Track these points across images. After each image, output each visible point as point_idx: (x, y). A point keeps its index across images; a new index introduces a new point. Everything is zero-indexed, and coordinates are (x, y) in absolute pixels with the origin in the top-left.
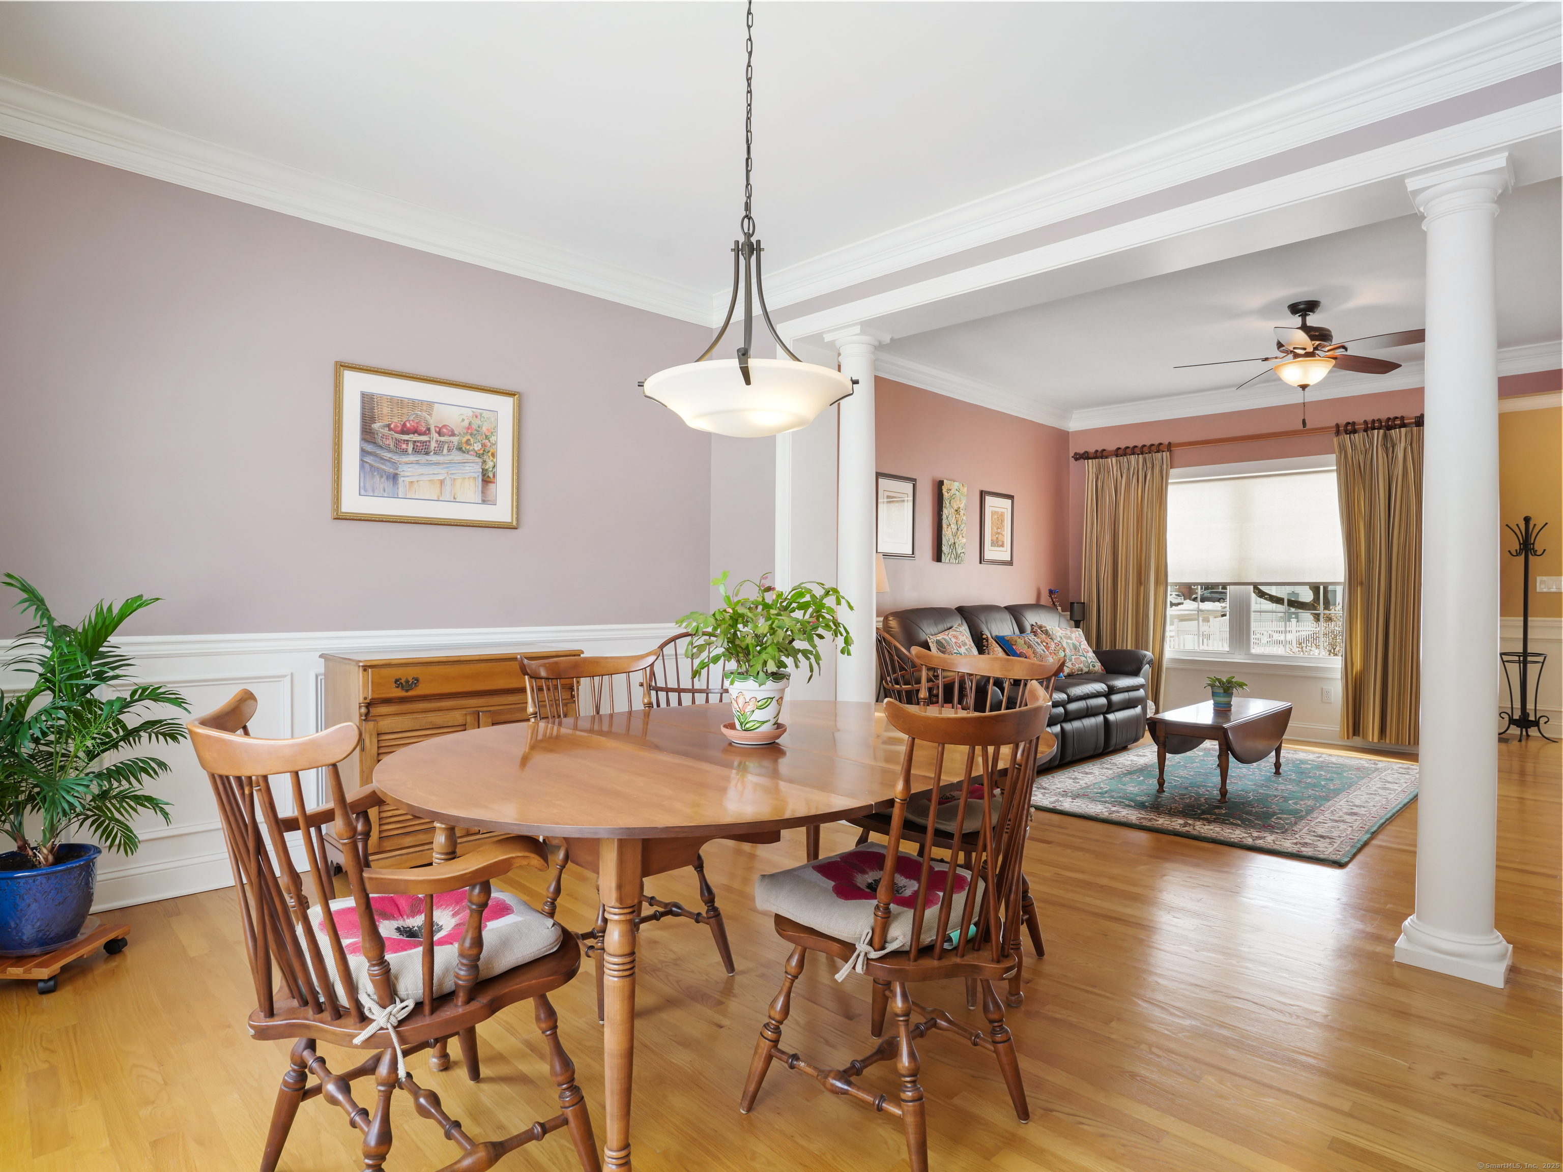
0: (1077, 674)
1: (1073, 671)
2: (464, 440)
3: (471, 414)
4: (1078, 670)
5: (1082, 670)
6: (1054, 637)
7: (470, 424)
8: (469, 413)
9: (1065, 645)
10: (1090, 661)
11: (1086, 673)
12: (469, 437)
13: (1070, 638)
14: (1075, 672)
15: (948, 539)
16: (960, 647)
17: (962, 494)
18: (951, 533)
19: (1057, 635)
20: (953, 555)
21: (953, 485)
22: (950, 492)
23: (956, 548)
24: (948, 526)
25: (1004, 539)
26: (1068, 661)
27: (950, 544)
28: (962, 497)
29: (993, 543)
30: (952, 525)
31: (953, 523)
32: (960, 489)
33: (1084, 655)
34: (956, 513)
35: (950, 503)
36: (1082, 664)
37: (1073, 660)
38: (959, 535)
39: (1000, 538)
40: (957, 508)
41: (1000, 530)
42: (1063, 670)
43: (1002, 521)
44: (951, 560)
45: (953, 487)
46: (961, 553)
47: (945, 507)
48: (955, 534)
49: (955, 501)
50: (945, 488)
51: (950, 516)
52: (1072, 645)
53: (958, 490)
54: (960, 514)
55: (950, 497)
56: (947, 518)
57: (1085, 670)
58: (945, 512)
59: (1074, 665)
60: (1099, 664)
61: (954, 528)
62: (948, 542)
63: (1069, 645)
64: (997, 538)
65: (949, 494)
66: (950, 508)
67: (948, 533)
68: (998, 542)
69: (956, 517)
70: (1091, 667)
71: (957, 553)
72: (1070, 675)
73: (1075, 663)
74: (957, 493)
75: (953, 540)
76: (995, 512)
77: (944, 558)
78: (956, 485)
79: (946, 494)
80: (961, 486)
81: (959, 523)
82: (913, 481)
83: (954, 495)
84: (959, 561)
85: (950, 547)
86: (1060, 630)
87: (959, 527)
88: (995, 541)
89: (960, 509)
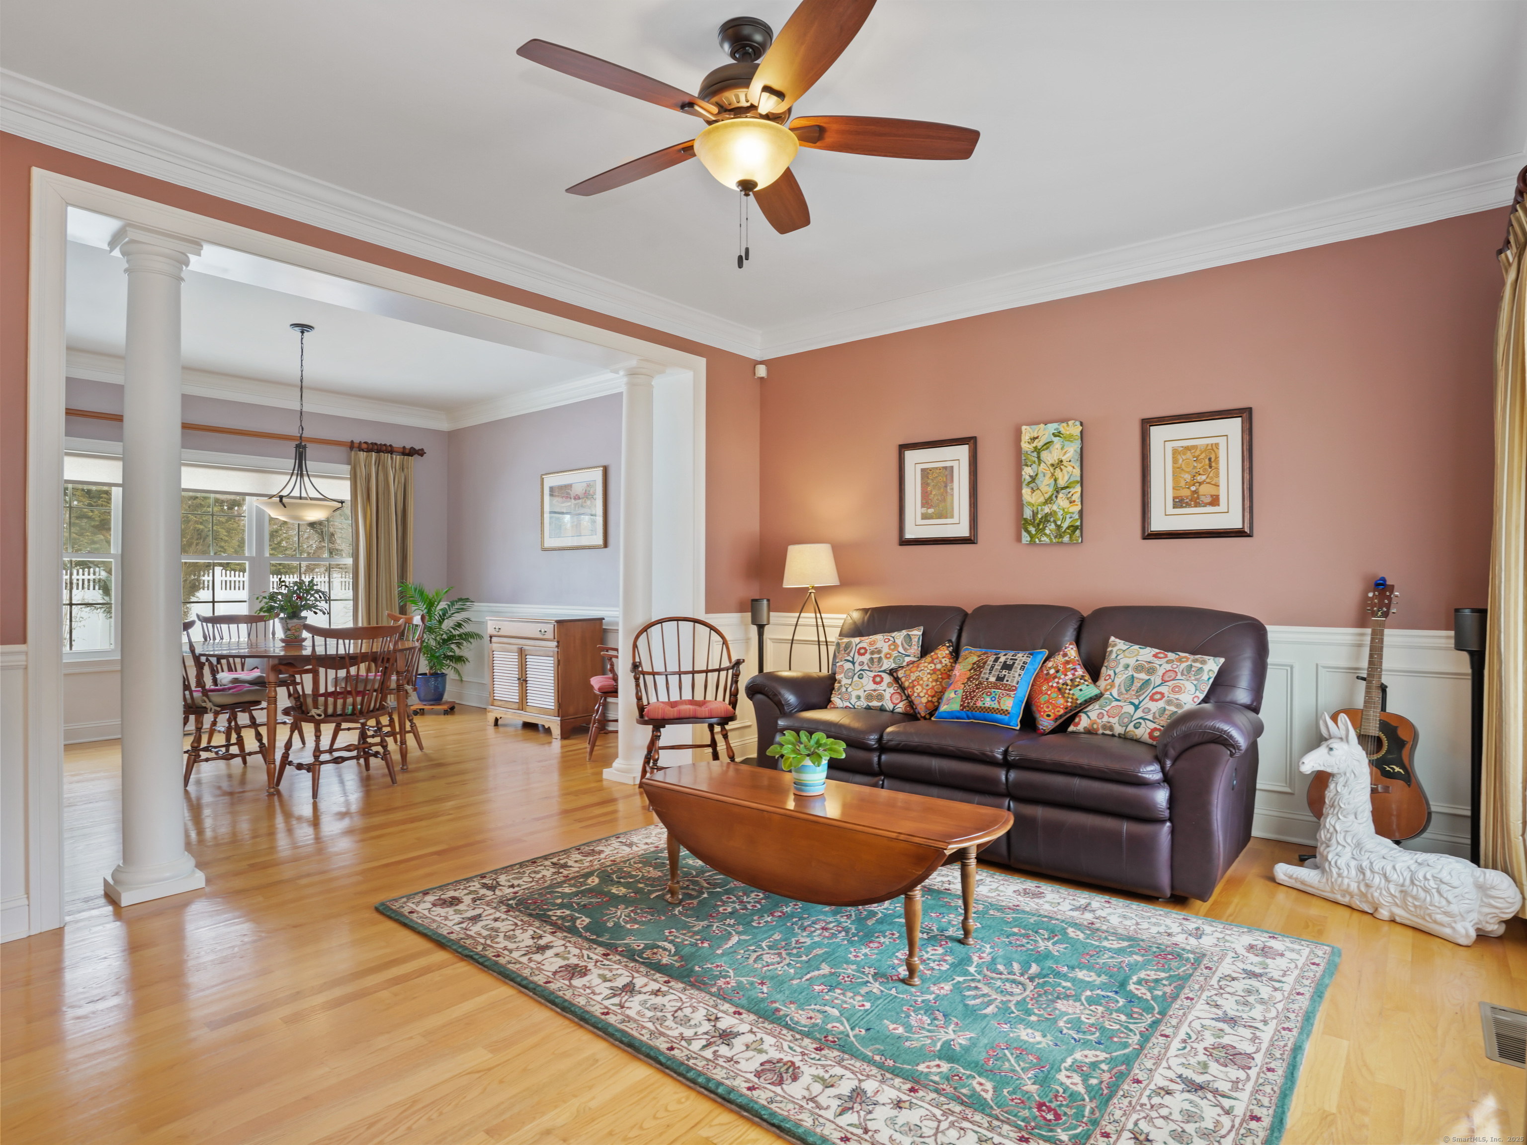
0: (1103, 734)
1: (1095, 726)
2: (584, 498)
3: (585, 485)
4: (1104, 727)
5: (1111, 728)
6: (1113, 664)
7: (585, 491)
9: (1120, 679)
10: (1139, 713)
11: (1124, 738)
13: (1151, 671)
14: (1099, 729)
15: (1035, 509)
16: (863, 654)
17: (1069, 438)
18: (1042, 500)
19: (1124, 661)
20: (1047, 531)
21: (1045, 429)
22: (1037, 441)
23: (1055, 522)
24: (1033, 491)
25: (1218, 490)
26: (1097, 707)
27: (1040, 516)
28: (1066, 443)
29: (1179, 503)
30: (1043, 488)
31: (1046, 485)
32: (1063, 431)
33: (1140, 703)
34: (1052, 470)
35: (1039, 458)
36: (1117, 718)
37: (1107, 709)
38: (1062, 501)
39: (1205, 490)
40: (1053, 462)
41: (1204, 477)
42: (1077, 720)
43: (1210, 459)
44: (1044, 539)
45: (1045, 432)
46: (1068, 528)
47: (1027, 465)
48: (1049, 501)
49: (1051, 452)
50: (1025, 437)
51: (1040, 476)
52: (1142, 682)
53: (1058, 434)
54: (1061, 470)
55: (1036, 448)
56: (1033, 479)
57: (1118, 730)
58: (1027, 472)
59: (1101, 716)
60: (1152, 726)
61: (1050, 490)
62: (1035, 514)
63: (1133, 682)
64: (1195, 492)
65: (1034, 445)
66: (1039, 465)
67: (1033, 501)
68: (1198, 498)
69: (1053, 475)
70: (1131, 727)
71: (1059, 527)
72: (1089, 732)
73: (1105, 713)
74: (1056, 439)
75: (1047, 510)
76: (1188, 448)
77: (1026, 538)
78: (1052, 427)
79: (1025, 446)
80: (1063, 428)
81: (1062, 483)
82: (971, 441)
83: (1048, 445)
84: (1066, 539)
85: (1040, 522)
86: (1147, 654)
87: (1063, 489)
88: (1187, 497)
89: (1062, 461)
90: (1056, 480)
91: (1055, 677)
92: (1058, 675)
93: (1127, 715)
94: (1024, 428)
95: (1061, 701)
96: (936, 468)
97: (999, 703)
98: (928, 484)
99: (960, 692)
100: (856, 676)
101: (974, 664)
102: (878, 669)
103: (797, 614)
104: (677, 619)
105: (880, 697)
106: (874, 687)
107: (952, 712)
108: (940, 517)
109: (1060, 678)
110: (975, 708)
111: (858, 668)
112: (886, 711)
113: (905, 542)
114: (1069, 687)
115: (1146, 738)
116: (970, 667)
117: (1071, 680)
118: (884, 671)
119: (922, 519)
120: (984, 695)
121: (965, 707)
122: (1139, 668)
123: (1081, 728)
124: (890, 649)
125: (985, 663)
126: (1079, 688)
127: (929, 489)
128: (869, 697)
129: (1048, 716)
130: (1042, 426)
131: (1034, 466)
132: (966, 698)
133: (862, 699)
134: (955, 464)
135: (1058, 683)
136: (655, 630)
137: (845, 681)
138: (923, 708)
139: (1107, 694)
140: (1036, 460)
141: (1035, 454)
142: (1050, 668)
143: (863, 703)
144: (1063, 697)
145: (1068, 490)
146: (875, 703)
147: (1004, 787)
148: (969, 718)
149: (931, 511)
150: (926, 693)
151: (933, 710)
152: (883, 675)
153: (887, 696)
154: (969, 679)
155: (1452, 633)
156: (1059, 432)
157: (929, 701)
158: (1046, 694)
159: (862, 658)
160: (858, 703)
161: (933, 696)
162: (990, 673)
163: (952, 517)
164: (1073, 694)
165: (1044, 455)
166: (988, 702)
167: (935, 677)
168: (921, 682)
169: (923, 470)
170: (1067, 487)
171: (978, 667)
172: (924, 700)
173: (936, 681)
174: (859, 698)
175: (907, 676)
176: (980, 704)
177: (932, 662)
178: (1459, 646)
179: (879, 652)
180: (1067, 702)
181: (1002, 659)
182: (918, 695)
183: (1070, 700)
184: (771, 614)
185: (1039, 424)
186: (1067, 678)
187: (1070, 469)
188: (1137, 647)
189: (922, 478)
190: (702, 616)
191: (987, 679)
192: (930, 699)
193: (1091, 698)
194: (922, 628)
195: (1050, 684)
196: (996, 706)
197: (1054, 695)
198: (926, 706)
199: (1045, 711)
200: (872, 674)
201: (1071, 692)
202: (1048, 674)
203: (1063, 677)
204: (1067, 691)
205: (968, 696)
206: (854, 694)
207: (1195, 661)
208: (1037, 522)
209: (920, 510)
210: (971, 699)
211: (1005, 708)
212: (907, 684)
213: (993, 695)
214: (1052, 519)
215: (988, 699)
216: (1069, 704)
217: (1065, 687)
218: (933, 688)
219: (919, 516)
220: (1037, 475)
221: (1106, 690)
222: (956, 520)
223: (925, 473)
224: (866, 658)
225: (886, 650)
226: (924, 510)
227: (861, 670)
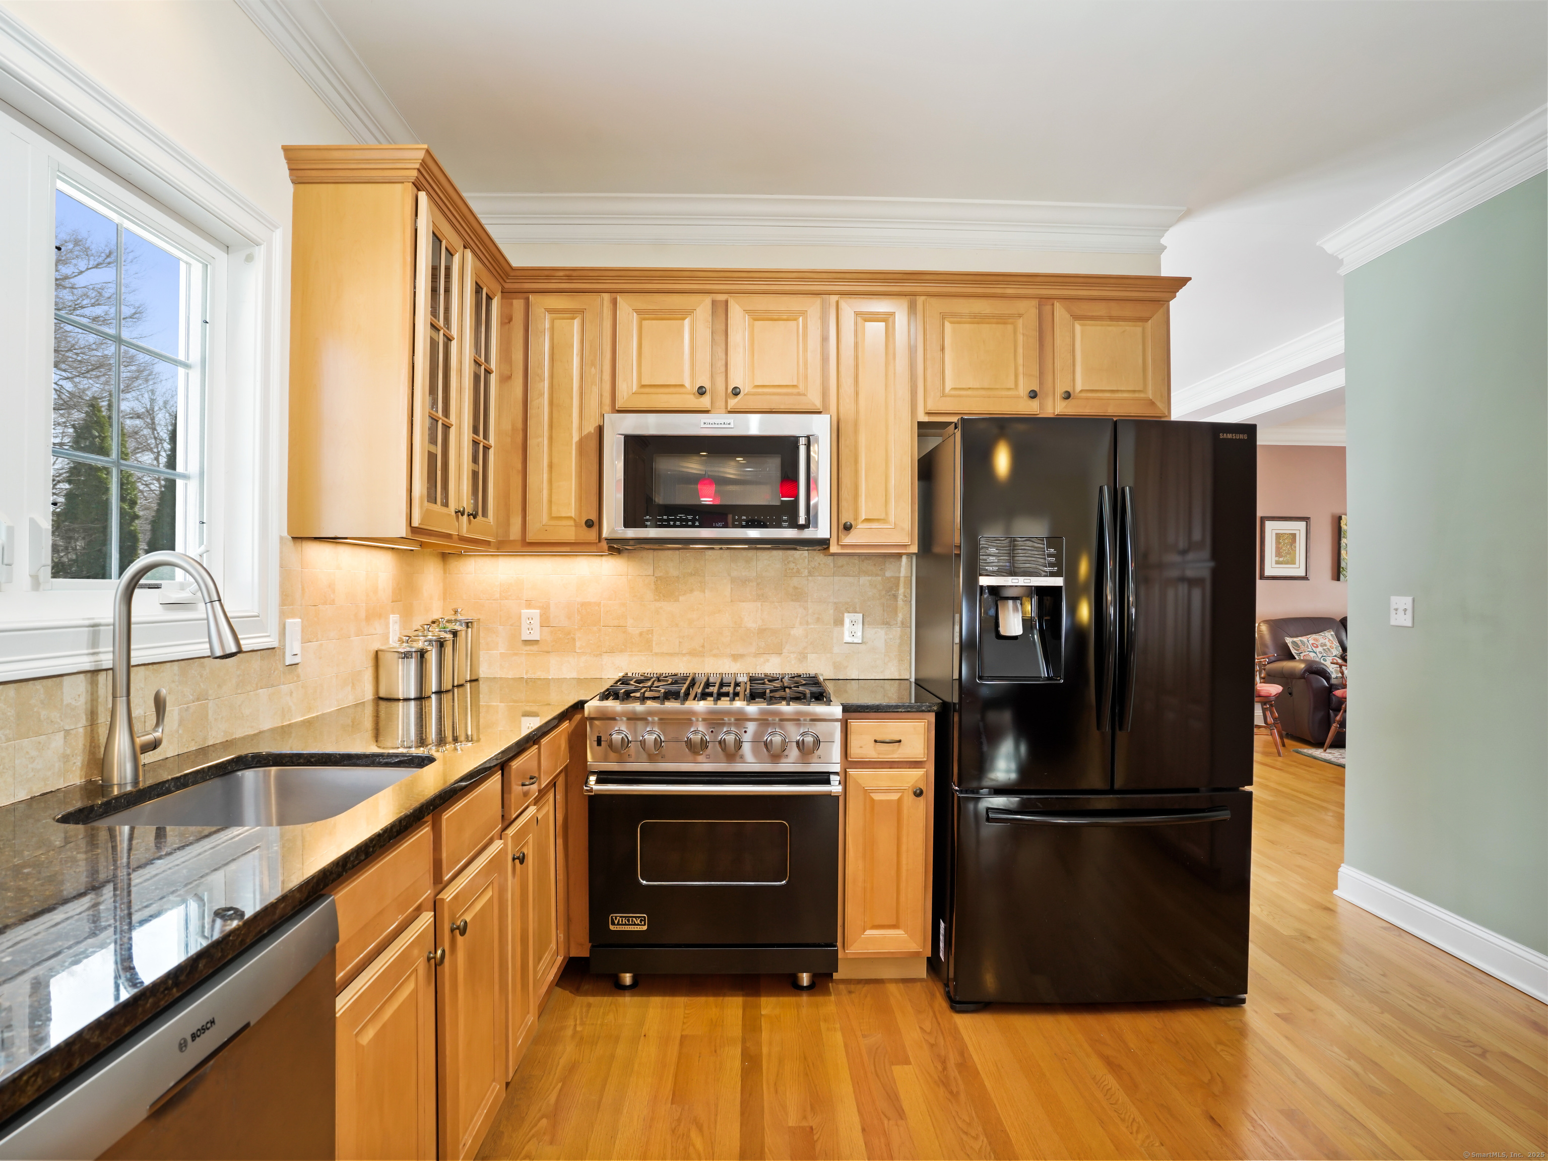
24: (1347, 552)
47: (1344, 538)
50: (1343, 522)
56: (1347, 545)
58: (1344, 542)
67: (1347, 558)
77: (1342, 578)
79: (1344, 527)
82: (1306, 519)
94: (1343, 516)
96: (1285, 534)
98: (1280, 543)
108: (1287, 563)
118: (1335, 656)
127: (1281, 546)
131: (1348, 540)
134: (1297, 532)
149: (1281, 559)
163: (1295, 564)
169: (1276, 534)
179: (1325, 645)
189: (1276, 539)
194: (1331, 630)
209: (1274, 559)
219: (1274, 562)
222: (1297, 565)
223: (1278, 536)
224: (1320, 649)
225: (1328, 644)
226: (1277, 559)
227: (1322, 656)
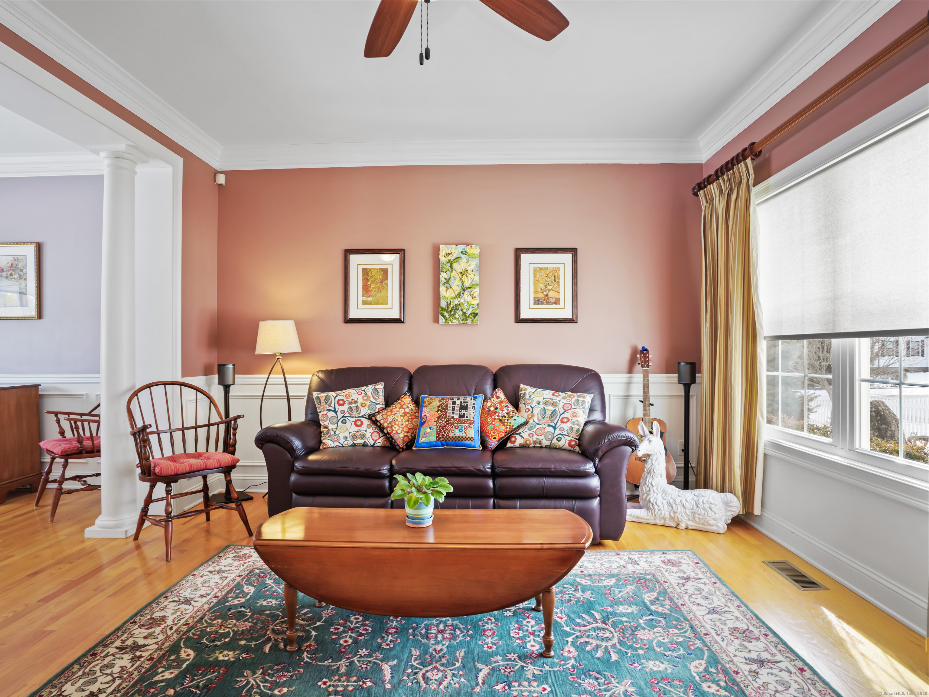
0: (534, 447)
1: (528, 442)
2: (9, 273)
3: (12, 259)
4: (535, 442)
5: (540, 443)
6: (529, 402)
7: (12, 264)
8: (11, 259)
9: (536, 411)
10: (557, 432)
11: (550, 447)
12: (11, 271)
13: (555, 404)
14: (530, 444)
15: (448, 301)
16: (343, 405)
17: (472, 256)
18: (453, 295)
19: (536, 400)
20: (457, 316)
21: (456, 249)
22: (450, 256)
23: (461, 309)
24: (447, 289)
25: (559, 295)
26: (526, 430)
27: (452, 306)
28: (470, 259)
29: (537, 301)
30: (455, 287)
31: (456, 286)
32: (468, 251)
33: (556, 425)
34: (460, 275)
35: (451, 267)
36: (543, 436)
37: (534, 430)
38: (467, 296)
39: (552, 294)
40: (461, 271)
41: (551, 287)
42: (513, 439)
43: (555, 277)
44: (454, 321)
45: (456, 251)
46: (471, 314)
47: (443, 271)
48: (458, 296)
49: (459, 264)
50: (442, 253)
51: (452, 279)
52: (551, 412)
53: (464, 253)
54: (467, 276)
55: (450, 261)
56: (447, 281)
57: (545, 443)
58: (443, 276)
59: (531, 435)
60: (569, 439)
61: (458, 289)
62: (448, 305)
63: (545, 412)
64: (547, 295)
65: (449, 258)
66: (452, 271)
67: (447, 296)
68: (548, 299)
69: (461, 279)
70: (554, 440)
71: (465, 313)
72: (524, 447)
73: (534, 433)
74: (463, 256)
75: (457, 302)
76: (542, 269)
77: (442, 320)
78: (461, 248)
79: (442, 259)
80: (468, 248)
81: (467, 285)
82: (400, 251)
83: (458, 258)
84: (469, 321)
85: (452, 309)
86: (548, 394)
87: (467, 288)
88: (542, 298)
89: (467, 270)
90: (463, 283)
91: (496, 412)
92: (497, 411)
93: (549, 433)
94: (441, 246)
95: (503, 428)
96: (375, 269)
97: (466, 433)
98: (368, 280)
99: (435, 427)
100: (340, 422)
101: (438, 407)
102: (357, 415)
103: (267, 376)
104: (165, 384)
105: (363, 436)
106: (357, 429)
107: (430, 442)
108: (377, 304)
109: (499, 413)
110: (446, 439)
111: (340, 415)
112: (367, 446)
113: (348, 321)
114: (506, 418)
115: (567, 446)
116: (436, 409)
117: (507, 414)
118: (363, 416)
119: (363, 304)
120: (454, 428)
121: (440, 438)
122: (547, 403)
123: (517, 444)
124: (364, 400)
125: (447, 406)
126: (513, 418)
127: (369, 283)
128: (354, 437)
129: (495, 438)
130: (454, 246)
131: (448, 272)
132: (440, 431)
133: (349, 439)
134: (389, 267)
135: (498, 416)
136: (144, 395)
137: (331, 427)
138: (401, 442)
139: (531, 421)
140: (450, 268)
141: (449, 264)
142: (490, 406)
143: (350, 442)
144: (504, 425)
145: (471, 290)
146: (359, 441)
147: (492, 491)
148: (442, 445)
149: (369, 299)
150: (403, 430)
151: (411, 443)
152: (362, 419)
153: (368, 435)
154: (439, 418)
155: (676, 375)
156: (466, 252)
157: (405, 436)
158: (491, 424)
159: (342, 408)
160: (346, 443)
161: (407, 432)
162: (453, 413)
163: (387, 304)
164: (510, 423)
165: (455, 265)
166: (457, 433)
167: (406, 418)
168: (397, 423)
169: (364, 270)
170: (470, 288)
171: (442, 409)
172: (402, 436)
173: (408, 421)
174: (346, 438)
175: (385, 419)
176: (451, 435)
177: (401, 407)
178: (680, 382)
179: (356, 402)
180: (507, 428)
181: (458, 402)
182: (397, 432)
183: (508, 427)
184: (236, 376)
185: (452, 244)
186: (504, 412)
187: (472, 276)
188: (539, 390)
189: (363, 275)
190: (180, 379)
191: (453, 417)
192: (406, 434)
193: (521, 425)
194: (383, 383)
195: (493, 417)
196: (464, 435)
197: (497, 424)
198: (403, 440)
199: (492, 436)
200: (354, 419)
201: (509, 421)
202: (489, 410)
203: (501, 412)
204: (506, 421)
205: (441, 430)
206: (342, 435)
207: (579, 396)
208: (450, 309)
209: (361, 298)
210: (444, 432)
211: (470, 436)
212: (386, 425)
213: (460, 428)
214: (460, 308)
215: (457, 431)
216: (508, 429)
217: (504, 418)
218: (406, 426)
219: (360, 303)
220: (450, 278)
221: (530, 419)
222: (389, 306)
223: (366, 272)
224: (346, 407)
225: (360, 401)
226: (364, 298)
227: (343, 417)
